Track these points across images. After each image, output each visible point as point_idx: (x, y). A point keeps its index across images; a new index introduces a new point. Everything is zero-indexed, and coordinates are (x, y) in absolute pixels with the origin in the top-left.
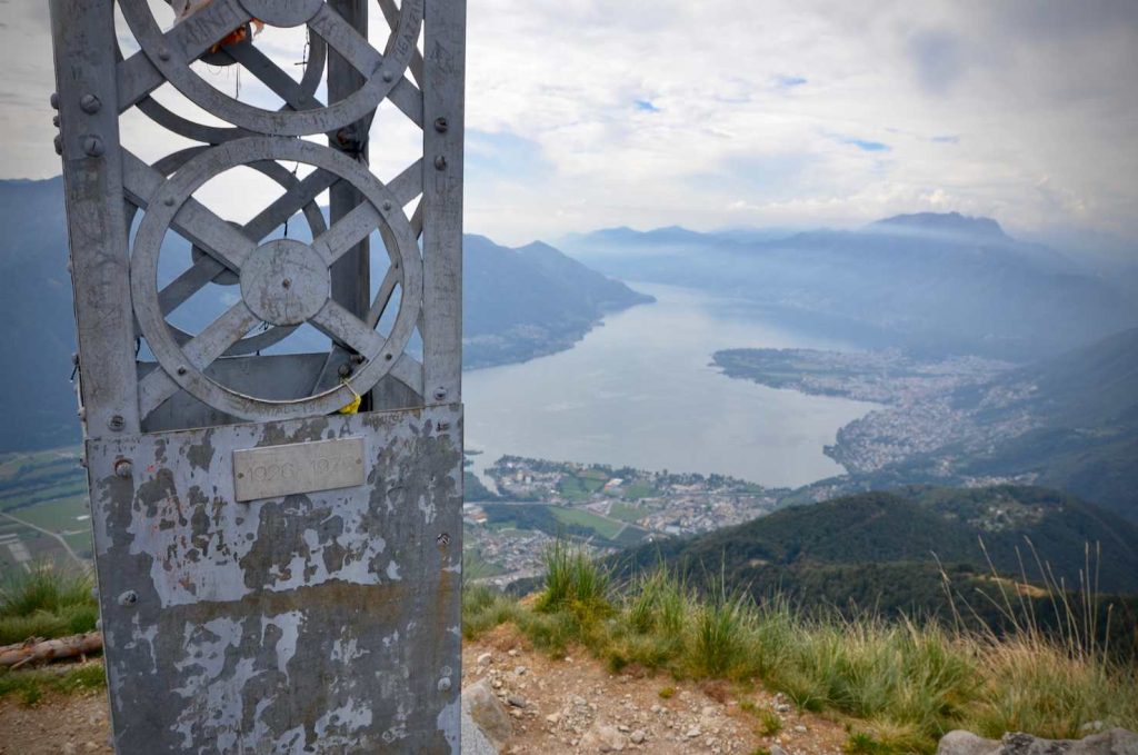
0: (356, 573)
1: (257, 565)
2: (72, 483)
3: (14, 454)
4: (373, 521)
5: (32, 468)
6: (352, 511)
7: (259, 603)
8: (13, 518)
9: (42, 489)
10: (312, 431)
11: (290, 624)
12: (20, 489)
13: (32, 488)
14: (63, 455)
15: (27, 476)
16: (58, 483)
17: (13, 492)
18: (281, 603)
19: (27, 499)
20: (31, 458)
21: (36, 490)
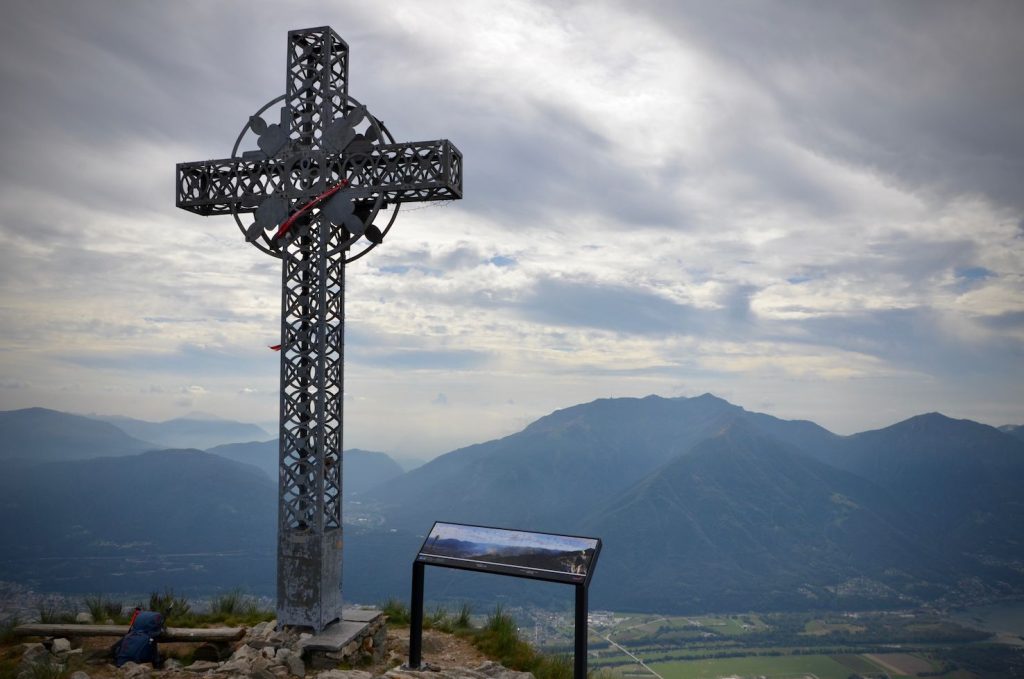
0: (306, 556)
1: (294, 552)
2: (696, 648)
3: (655, 616)
4: (308, 549)
5: (668, 630)
6: (306, 547)
7: (294, 558)
8: (649, 669)
9: (673, 649)
10: (301, 535)
11: (297, 561)
12: (658, 646)
13: (666, 646)
14: (692, 622)
15: (663, 636)
16: (687, 646)
17: (652, 648)
18: (297, 558)
19: (661, 655)
20: (668, 621)
21: (669, 649)
